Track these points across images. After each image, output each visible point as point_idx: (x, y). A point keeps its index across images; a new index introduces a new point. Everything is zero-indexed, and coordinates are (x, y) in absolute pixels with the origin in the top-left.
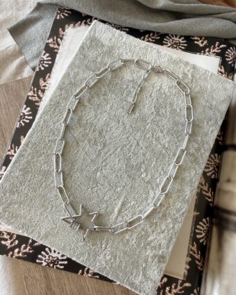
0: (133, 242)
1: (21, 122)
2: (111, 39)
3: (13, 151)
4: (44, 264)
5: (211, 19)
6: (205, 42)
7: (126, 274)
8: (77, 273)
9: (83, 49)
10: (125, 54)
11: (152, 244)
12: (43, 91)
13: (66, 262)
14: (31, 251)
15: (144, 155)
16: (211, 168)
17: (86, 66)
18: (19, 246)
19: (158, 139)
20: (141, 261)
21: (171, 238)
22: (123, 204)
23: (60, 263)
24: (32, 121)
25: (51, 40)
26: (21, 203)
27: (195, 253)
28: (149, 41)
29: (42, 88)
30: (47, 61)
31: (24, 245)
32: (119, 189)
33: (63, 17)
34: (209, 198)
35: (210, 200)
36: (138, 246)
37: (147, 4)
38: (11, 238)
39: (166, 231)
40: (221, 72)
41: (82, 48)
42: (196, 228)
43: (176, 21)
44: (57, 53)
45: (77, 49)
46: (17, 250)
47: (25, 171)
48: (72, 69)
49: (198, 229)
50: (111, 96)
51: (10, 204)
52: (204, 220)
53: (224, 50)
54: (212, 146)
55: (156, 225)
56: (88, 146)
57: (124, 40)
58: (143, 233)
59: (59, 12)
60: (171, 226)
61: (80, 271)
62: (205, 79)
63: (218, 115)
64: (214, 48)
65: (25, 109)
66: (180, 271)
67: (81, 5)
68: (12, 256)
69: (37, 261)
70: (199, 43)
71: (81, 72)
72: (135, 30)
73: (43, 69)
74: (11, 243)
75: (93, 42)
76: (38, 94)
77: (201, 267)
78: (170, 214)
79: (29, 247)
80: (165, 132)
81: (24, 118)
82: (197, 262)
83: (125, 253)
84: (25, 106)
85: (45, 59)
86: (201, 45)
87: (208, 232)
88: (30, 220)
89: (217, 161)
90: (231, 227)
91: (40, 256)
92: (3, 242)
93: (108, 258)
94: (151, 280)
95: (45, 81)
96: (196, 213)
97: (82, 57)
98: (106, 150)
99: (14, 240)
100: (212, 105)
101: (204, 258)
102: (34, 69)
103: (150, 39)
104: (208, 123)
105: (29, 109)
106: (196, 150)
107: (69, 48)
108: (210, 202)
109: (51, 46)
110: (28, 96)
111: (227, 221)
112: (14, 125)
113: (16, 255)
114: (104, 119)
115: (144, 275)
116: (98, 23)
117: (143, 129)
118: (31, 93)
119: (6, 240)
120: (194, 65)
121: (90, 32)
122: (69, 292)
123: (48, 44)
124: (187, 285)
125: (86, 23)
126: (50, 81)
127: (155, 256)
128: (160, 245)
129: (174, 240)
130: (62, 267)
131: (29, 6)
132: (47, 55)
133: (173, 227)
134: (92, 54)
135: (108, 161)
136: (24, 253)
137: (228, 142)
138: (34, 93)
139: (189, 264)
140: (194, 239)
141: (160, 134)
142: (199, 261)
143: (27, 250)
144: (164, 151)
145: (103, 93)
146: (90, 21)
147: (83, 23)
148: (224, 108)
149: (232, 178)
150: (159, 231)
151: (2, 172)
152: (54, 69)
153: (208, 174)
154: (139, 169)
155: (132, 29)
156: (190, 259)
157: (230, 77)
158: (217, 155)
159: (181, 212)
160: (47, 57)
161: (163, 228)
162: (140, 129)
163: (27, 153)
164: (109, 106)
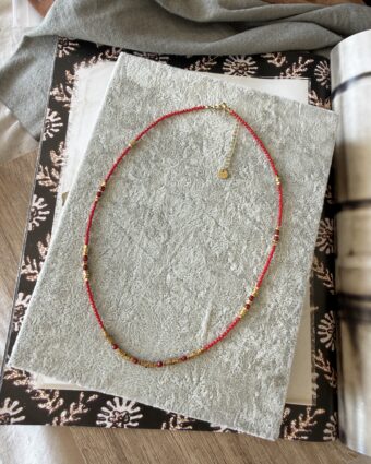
0: (236, 365)
1: (34, 221)
2: (150, 78)
3: (29, 267)
4: (109, 425)
5: (285, 24)
6: (283, 60)
7: (234, 412)
8: (160, 427)
9: (113, 98)
10: (174, 96)
11: (263, 363)
12: (59, 170)
13: (141, 416)
14: (85, 411)
15: (229, 238)
16: (324, 240)
17: (122, 123)
18: (66, 406)
19: (244, 213)
20: (252, 389)
21: (288, 349)
22: (212, 314)
23: (131, 418)
24: (50, 218)
25: (56, 91)
27: (322, 364)
28: (202, 70)
29: (56, 165)
30: (56, 122)
31: (73, 404)
32: (202, 294)
33: (67, 53)
34: (328, 282)
35: (329, 286)
36: (244, 369)
37: (190, 18)
38: (51, 398)
39: (279, 341)
40: (312, 100)
41: (111, 95)
42: (317, 330)
43: (237, 36)
44: (69, 109)
45: (104, 100)
46: (64, 414)
47: (60, 293)
48: (102, 131)
49: (321, 330)
50: (166, 161)
51: (47, 345)
52: (327, 316)
53: (311, 68)
54: (321, 208)
55: (264, 334)
56: (146, 239)
57: (170, 76)
58: (247, 350)
59: (60, 46)
60: (285, 332)
61: (164, 424)
62: (296, 115)
63: (322, 163)
64: (297, 66)
65: (36, 201)
66: (307, 394)
67: (93, 32)
68: (58, 423)
69: (98, 423)
70: (275, 62)
71: (115, 133)
72: (179, 56)
73: (51, 136)
74: (54, 405)
75: (125, 86)
76: (51, 176)
77: (334, 383)
78: (280, 315)
79: (81, 406)
80: (252, 200)
81: (37, 215)
82: (328, 378)
83: (227, 382)
84: (35, 197)
85: (53, 120)
86: (278, 65)
87: (335, 332)
88: (81, 363)
89: (330, 228)
90: (366, 317)
91: (100, 415)
92: (41, 406)
93: (204, 394)
94: (271, 413)
95: (58, 154)
96: (314, 308)
97: (113, 111)
98: (173, 241)
99: (57, 400)
100: (310, 151)
101: (336, 370)
102: (38, 138)
104: (309, 176)
105: (41, 200)
106: (300, 218)
107: (86, 100)
108: (331, 289)
109: (58, 99)
110: (37, 181)
111: (359, 310)
112: (23, 227)
113: (64, 420)
114: (162, 196)
115: (260, 408)
116: (128, 56)
117: (220, 201)
118: (40, 176)
119: (44, 401)
120: (276, 97)
121: (118, 71)
122: (152, 458)
123: (52, 97)
124: (320, 411)
125: (104, 57)
126: (66, 152)
127: (269, 378)
128: (274, 362)
129: (292, 351)
130: (136, 424)
131: (11, 42)
132: (55, 113)
133: (288, 333)
134: (126, 104)
135: (178, 256)
136: (76, 416)
137: (341, 199)
138: (46, 175)
139: (317, 381)
140: (317, 345)
141: (246, 205)
142: (330, 375)
143: (79, 410)
144: (256, 228)
145: (153, 158)
146: (110, 54)
147: (100, 59)
148: (328, 152)
149: (356, 249)
150: (269, 342)
151: (18, 302)
152: (68, 134)
153: (321, 250)
154: (225, 260)
155: (174, 56)
156: (317, 375)
157: (327, 105)
158: (327, 220)
159: (296, 310)
160: (55, 117)
161: (274, 336)
162: (216, 202)
163: (58, 266)
164: (165, 176)
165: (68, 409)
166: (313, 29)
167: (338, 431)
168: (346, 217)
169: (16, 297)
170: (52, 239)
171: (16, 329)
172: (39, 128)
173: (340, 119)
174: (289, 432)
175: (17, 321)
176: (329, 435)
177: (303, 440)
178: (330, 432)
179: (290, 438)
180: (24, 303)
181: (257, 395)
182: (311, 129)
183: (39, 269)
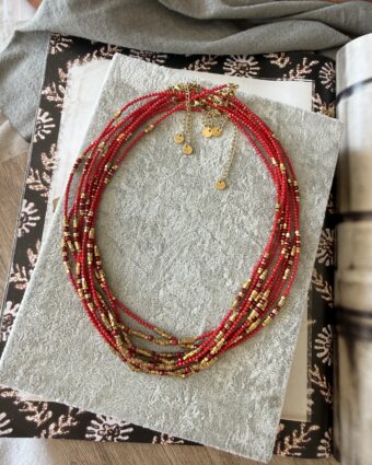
0: (230, 384)
1: (24, 227)
2: (146, 81)
3: (18, 274)
4: (99, 438)
5: (289, 23)
6: (287, 60)
7: (226, 433)
8: (150, 441)
9: (106, 102)
11: (258, 383)
12: (50, 173)
13: (131, 430)
14: (74, 424)
15: (225, 252)
16: (324, 252)
18: (54, 419)
19: (241, 226)
20: (244, 410)
21: (283, 369)
23: (122, 432)
24: (41, 224)
25: (48, 90)
26: (51, 357)
27: (318, 380)
28: (201, 70)
29: (47, 168)
30: (47, 123)
31: (62, 416)
32: (195, 310)
33: (60, 50)
34: (327, 295)
35: (328, 299)
36: (237, 389)
37: (190, 15)
38: (39, 410)
39: (275, 360)
40: (316, 103)
41: (104, 100)
42: (314, 344)
43: (239, 34)
44: (61, 109)
45: (97, 103)
46: (52, 426)
47: (46, 307)
49: (318, 344)
50: (161, 170)
52: (324, 330)
53: (316, 69)
55: (259, 353)
56: (138, 253)
57: (166, 79)
58: (241, 369)
59: (53, 42)
60: (280, 351)
61: (155, 438)
62: (298, 123)
63: (324, 175)
64: (301, 67)
65: (27, 206)
66: (302, 410)
67: (88, 29)
68: (46, 436)
69: (87, 436)
70: (278, 62)
72: (178, 55)
73: (43, 137)
74: (42, 417)
75: (117, 85)
76: (42, 180)
77: (330, 398)
78: (276, 334)
79: (70, 418)
80: (250, 212)
81: (27, 221)
82: (323, 393)
83: (220, 403)
84: (25, 201)
85: (45, 121)
86: (282, 66)
87: (332, 347)
89: (330, 239)
90: (365, 334)
91: (89, 428)
92: (29, 418)
93: (196, 415)
94: (264, 435)
95: (50, 157)
96: (311, 322)
98: (166, 254)
99: (46, 412)
100: (312, 161)
101: (332, 384)
102: (28, 140)
103: (203, 67)
104: (311, 189)
105: (32, 205)
107: (79, 99)
108: (329, 302)
109: (50, 98)
110: (27, 185)
111: (358, 327)
112: (12, 233)
113: (53, 433)
114: (156, 207)
115: (253, 430)
116: (122, 57)
117: (217, 213)
118: (31, 180)
119: (33, 414)
120: (278, 104)
121: (112, 73)
123: (43, 96)
124: (315, 428)
125: (99, 55)
126: (57, 156)
127: (263, 399)
128: (269, 382)
129: (288, 370)
130: (127, 438)
132: (46, 114)
133: (284, 352)
135: (172, 271)
136: (65, 429)
137: (343, 209)
138: (36, 179)
139: (313, 397)
140: (314, 360)
141: (244, 217)
142: (326, 390)
143: (69, 422)
144: (254, 243)
145: (147, 167)
146: (105, 51)
147: (94, 56)
148: (331, 163)
149: (357, 263)
150: (264, 361)
151: (7, 311)
152: (60, 136)
153: (321, 261)
154: (221, 275)
155: (173, 55)
156: (312, 390)
157: (331, 110)
158: (328, 230)
159: (292, 328)
160: (47, 118)
161: (270, 356)
162: (213, 214)
163: (47, 280)
164: (160, 185)
165: (57, 422)
166: (319, 27)
167: (332, 447)
168: (347, 228)
169: (5, 306)
170: (42, 246)
171: (4, 339)
172: (30, 129)
173: (344, 127)
174: (283, 448)
175: (5, 330)
176: (323, 452)
177: (296, 456)
178: (324, 448)
179: (283, 454)
180: (12, 312)
181: (250, 416)
182: (313, 138)
183: (28, 278)
